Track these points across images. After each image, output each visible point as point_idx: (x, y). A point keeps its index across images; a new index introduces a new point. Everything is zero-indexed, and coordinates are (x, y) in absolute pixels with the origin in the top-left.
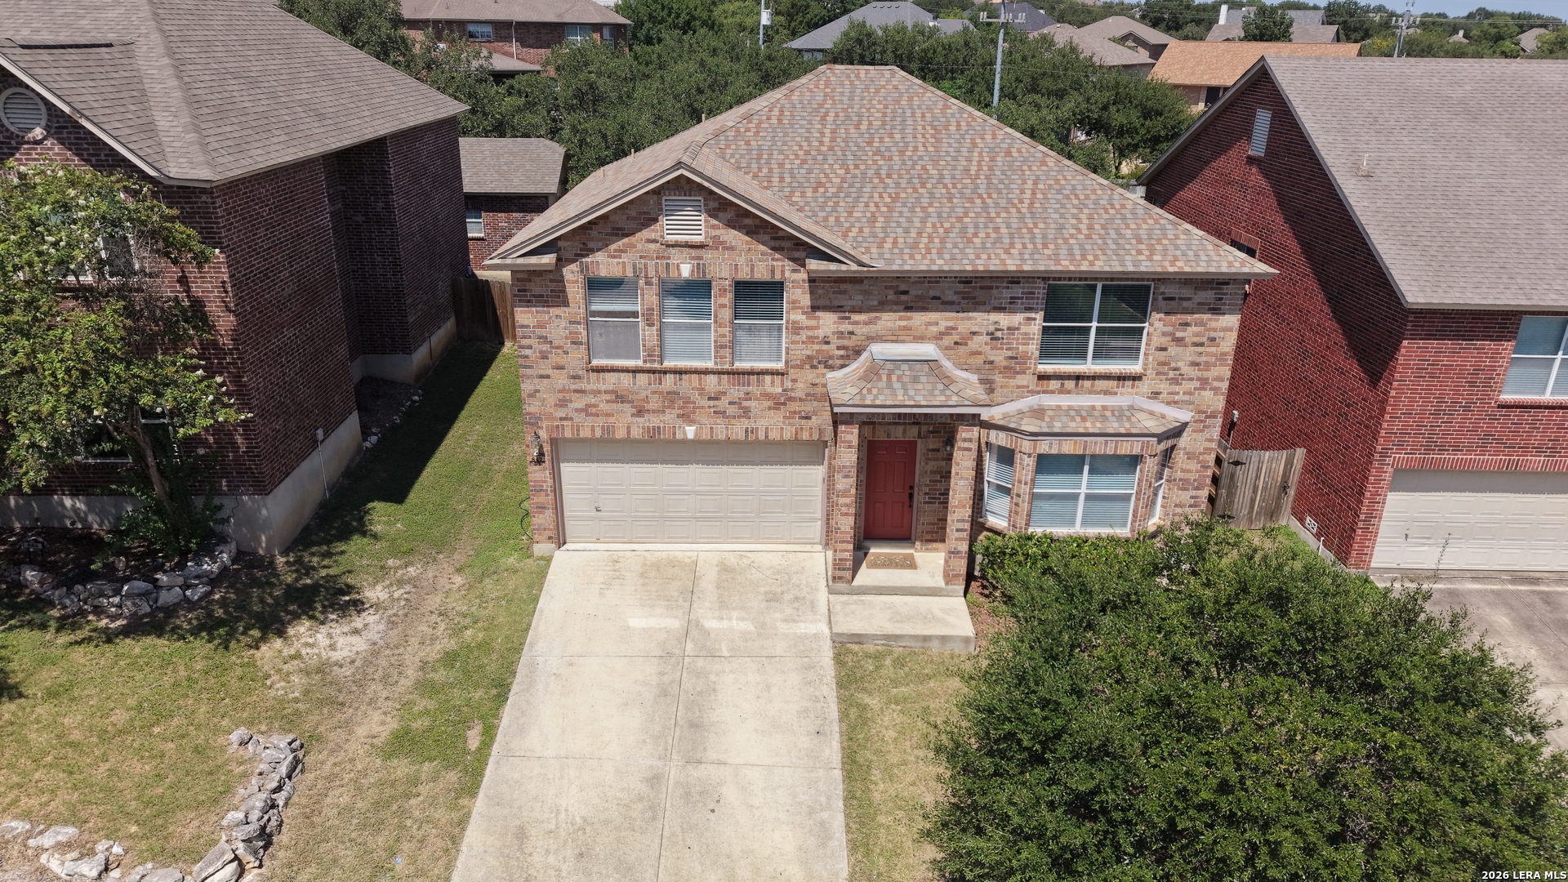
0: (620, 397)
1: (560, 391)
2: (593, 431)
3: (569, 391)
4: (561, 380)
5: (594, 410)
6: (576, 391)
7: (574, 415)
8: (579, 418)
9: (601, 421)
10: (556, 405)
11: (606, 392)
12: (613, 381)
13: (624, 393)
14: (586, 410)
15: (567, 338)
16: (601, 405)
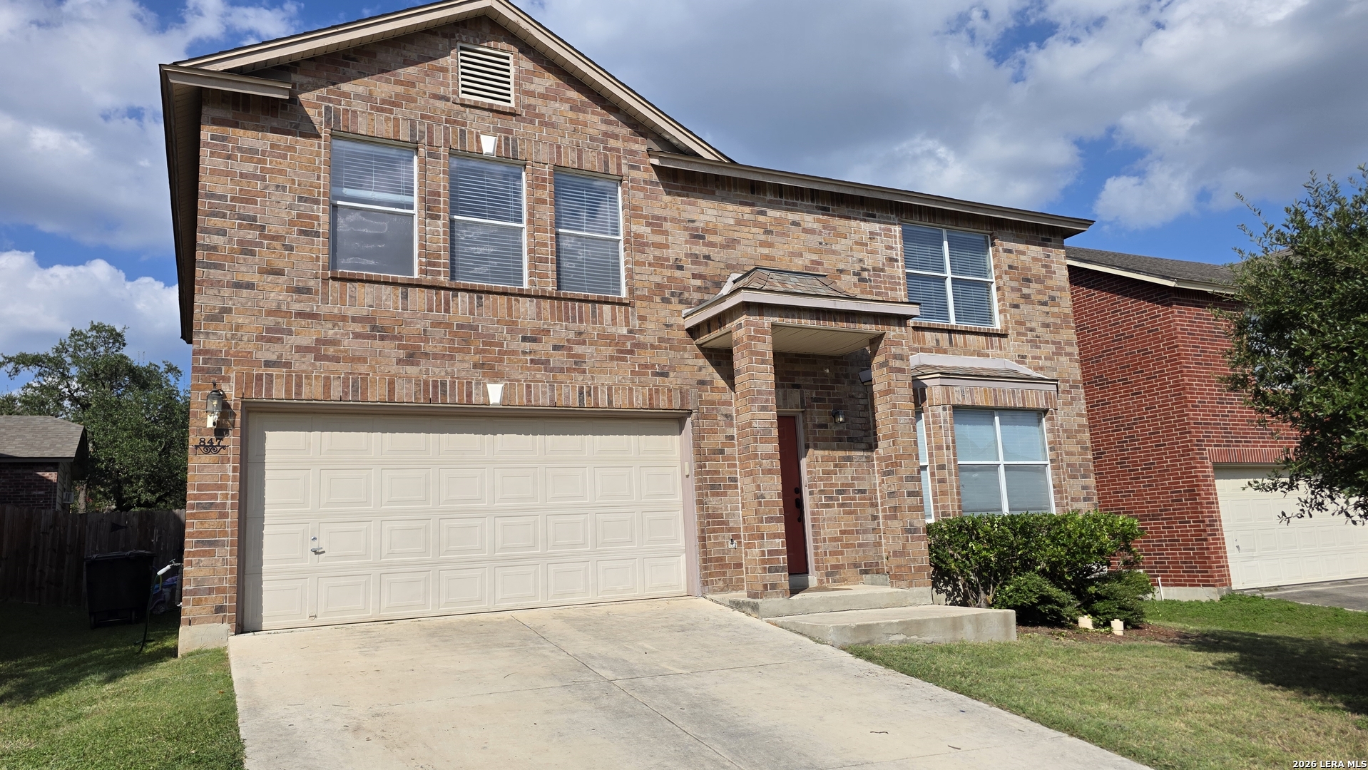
0: (377, 330)
1: (270, 313)
2: (327, 387)
3: (288, 314)
4: (275, 294)
5: (331, 350)
6: (300, 315)
7: (295, 358)
8: (302, 364)
9: (342, 368)
10: (260, 338)
11: (354, 319)
12: (368, 300)
13: (387, 323)
14: (316, 350)
15: (292, 223)
16: (345, 342)
